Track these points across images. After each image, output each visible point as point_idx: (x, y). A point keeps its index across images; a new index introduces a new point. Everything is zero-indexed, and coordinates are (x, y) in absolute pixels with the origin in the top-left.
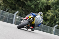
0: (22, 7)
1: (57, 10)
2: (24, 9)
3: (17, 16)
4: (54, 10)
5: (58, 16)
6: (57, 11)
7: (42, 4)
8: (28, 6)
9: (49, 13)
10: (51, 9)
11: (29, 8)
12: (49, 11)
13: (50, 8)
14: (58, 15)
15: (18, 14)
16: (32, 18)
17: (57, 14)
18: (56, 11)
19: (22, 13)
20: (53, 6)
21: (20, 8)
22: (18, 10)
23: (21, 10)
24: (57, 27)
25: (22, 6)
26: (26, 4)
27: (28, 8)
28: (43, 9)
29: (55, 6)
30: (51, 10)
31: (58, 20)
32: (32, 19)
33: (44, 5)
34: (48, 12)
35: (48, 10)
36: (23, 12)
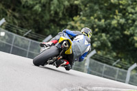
0: (14, 10)
1: (95, 15)
2: (17, 15)
3: (2, 29)
4: (88, 16)
5: (97, 30)
6: (95, 18)
7: (60, 3)
8: (27, 7)
9: (76, 22)
10: (81, 13)
11: (29, 11)
12: (74, 18)
13: (77, 12)
14: (96, 28)
15: (3, 27)
16: (65, 42)
17: (95, 26)
18: (92, 18)
19: (12, 24)
20: (86, 6)
21: (9, 12)
22: (3, 17)
23: (11, 17)
24: (94, 56)
25: (12, 7)
26: (23, 3)
27: (25, 13)
28: (61, 14)
29: (91, 8)
30: (80, 15)
31: (96, 39)
32: (65, 44)
33: (64, 5)
34: (73, 20)
35: (72, 17)
36: (16, 21)
